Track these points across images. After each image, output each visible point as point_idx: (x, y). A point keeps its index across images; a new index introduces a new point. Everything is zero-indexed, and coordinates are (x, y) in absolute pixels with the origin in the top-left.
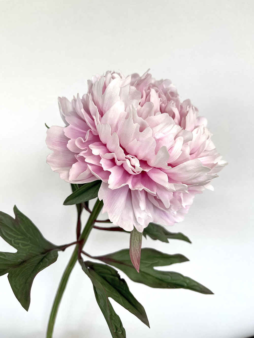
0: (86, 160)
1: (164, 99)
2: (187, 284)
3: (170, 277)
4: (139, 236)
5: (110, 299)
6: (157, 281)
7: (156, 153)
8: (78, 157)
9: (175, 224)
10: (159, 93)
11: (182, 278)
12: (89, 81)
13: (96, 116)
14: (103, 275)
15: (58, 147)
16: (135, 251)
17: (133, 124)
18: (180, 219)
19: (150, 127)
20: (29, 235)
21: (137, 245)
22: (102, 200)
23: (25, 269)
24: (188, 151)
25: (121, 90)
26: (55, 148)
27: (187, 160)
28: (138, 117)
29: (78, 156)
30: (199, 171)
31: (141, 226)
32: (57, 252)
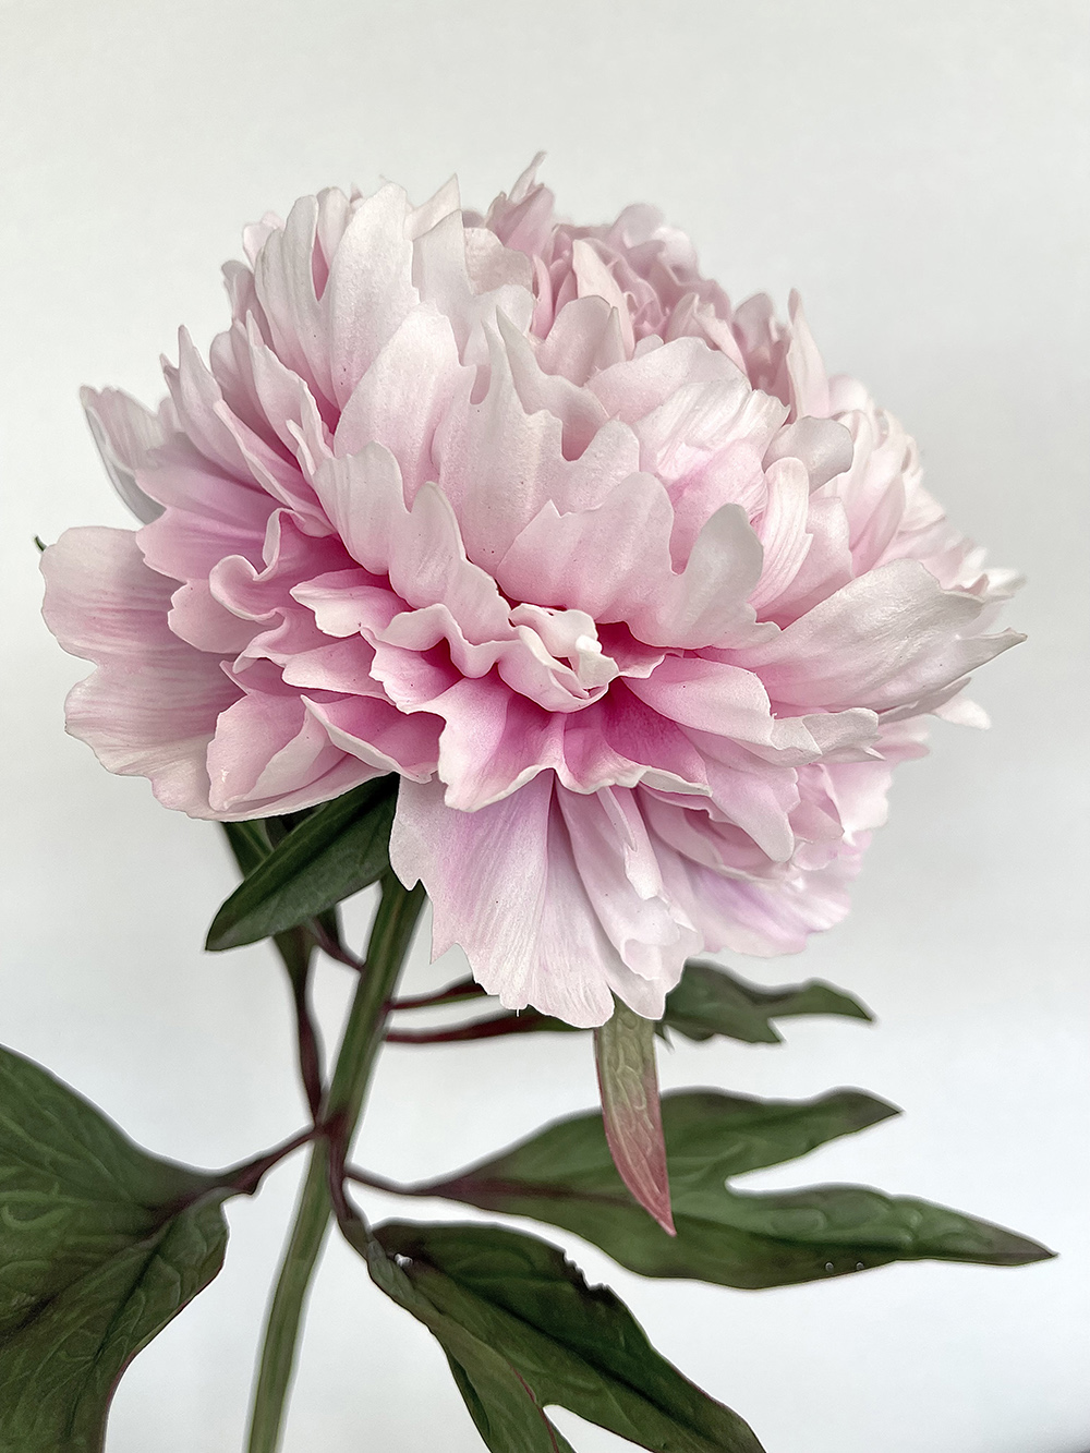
0: (291, 677)
1: (647, 300)
2: (915, 1235)
3: (820, 1218)
4: (636, 1040)
5: (557, 1415)
6: (763, 1248)
7: (680, 565)
8: (240, 670)
9: (813, 939)
10: (614, 266)
11: (883, 1210)
12: (229, 268)
13: (299, 423)
14: (483, 1282)
15: (120, 641)
16: (634, 1122)
17: (524, 415)
18: (828, 912)
19: (622, 420)
20: (46, 1151)
21: (637, 1089)
22: (419, 881)
23: (56, 1347)
24: (837, 528)
25: (417, 249)
26: (108, 649)
27: (837, 581)
28: (546, 377)
29: (237, 666)
30: (923, 625)
31: (649, 984)
32: (217, 1208)
